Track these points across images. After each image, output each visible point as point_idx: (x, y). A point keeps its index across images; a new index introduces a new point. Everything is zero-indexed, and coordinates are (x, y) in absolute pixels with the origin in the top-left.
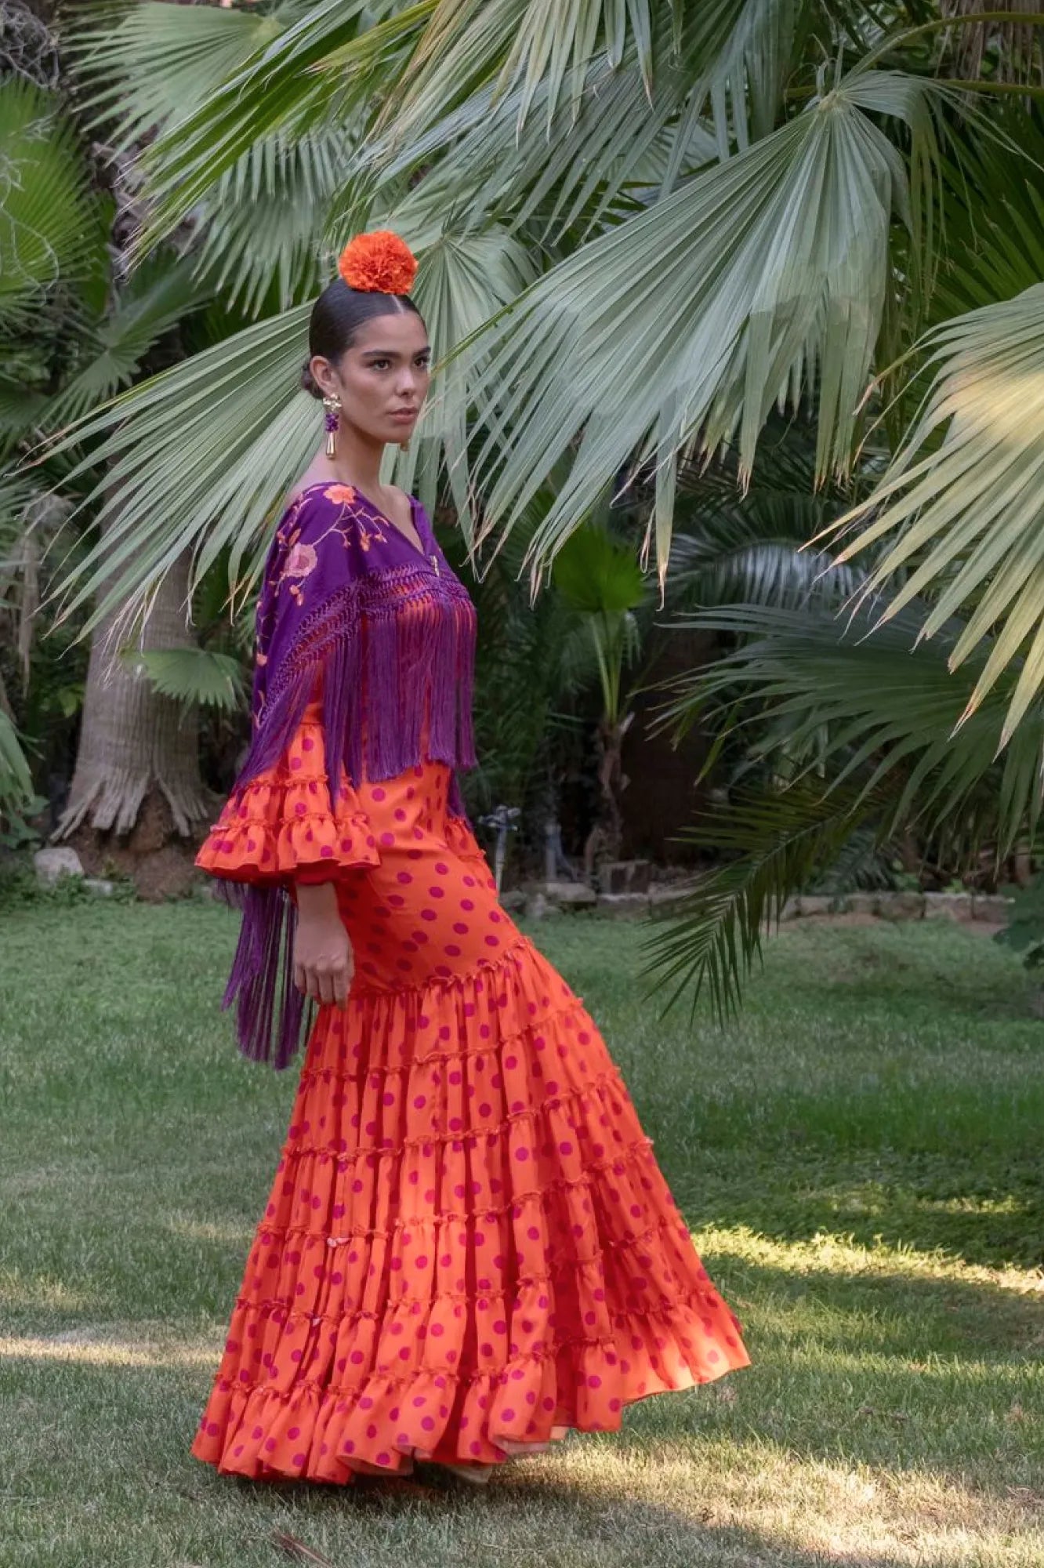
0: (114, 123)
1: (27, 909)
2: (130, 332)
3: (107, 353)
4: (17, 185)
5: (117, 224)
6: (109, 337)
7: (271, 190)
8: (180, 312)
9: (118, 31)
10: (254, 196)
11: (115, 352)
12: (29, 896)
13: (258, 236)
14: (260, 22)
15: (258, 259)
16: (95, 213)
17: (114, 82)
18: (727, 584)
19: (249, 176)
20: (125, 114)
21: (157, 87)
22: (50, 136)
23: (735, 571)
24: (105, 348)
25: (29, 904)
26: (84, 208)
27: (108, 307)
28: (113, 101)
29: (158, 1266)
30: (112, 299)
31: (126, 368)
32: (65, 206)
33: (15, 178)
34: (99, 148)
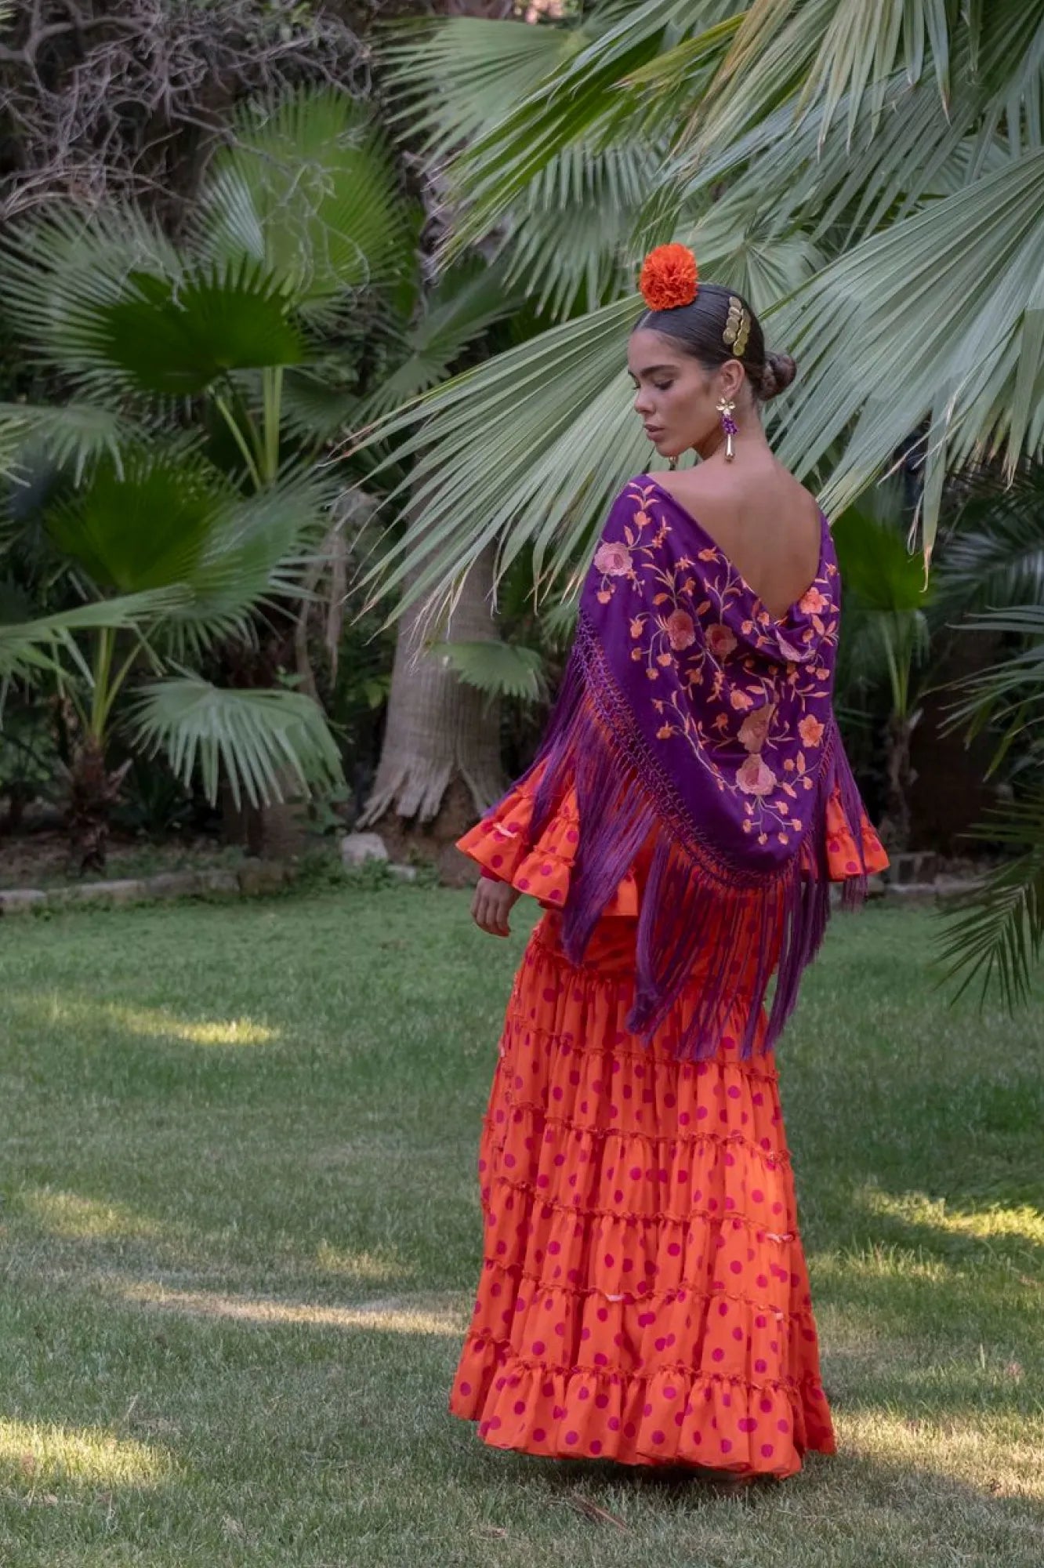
0: (425, 134)
1: (334, 893)
2: (436, 338)
3: (415, 357)
4: (329, 192)
5: (426, 232)
6: (416, 341)
7: (578, 198)
8: (489, 318)
9: (431, 45)
10: (562, 204)
11: (424, 355)
12: (335, 881)
13: (566, 243)
14: (566, 37)
15: (566, 266)
16: (405, 220)
17: (423, 95)
18: (1018, 584)
19: (557, 185)
20: (436, 126)
21: (468, 99)
22: (362, 145)
23: (1025, 571)
24: (413, 351)
25: (335, 888)
26: (394, 215)
27: (416, 311)
28: (423, 113)
29: (461, 1238)
30: (420, 303)
31: (435, 372)
32: (376, 214)
33: (327, 184)
34: (410, 158)
